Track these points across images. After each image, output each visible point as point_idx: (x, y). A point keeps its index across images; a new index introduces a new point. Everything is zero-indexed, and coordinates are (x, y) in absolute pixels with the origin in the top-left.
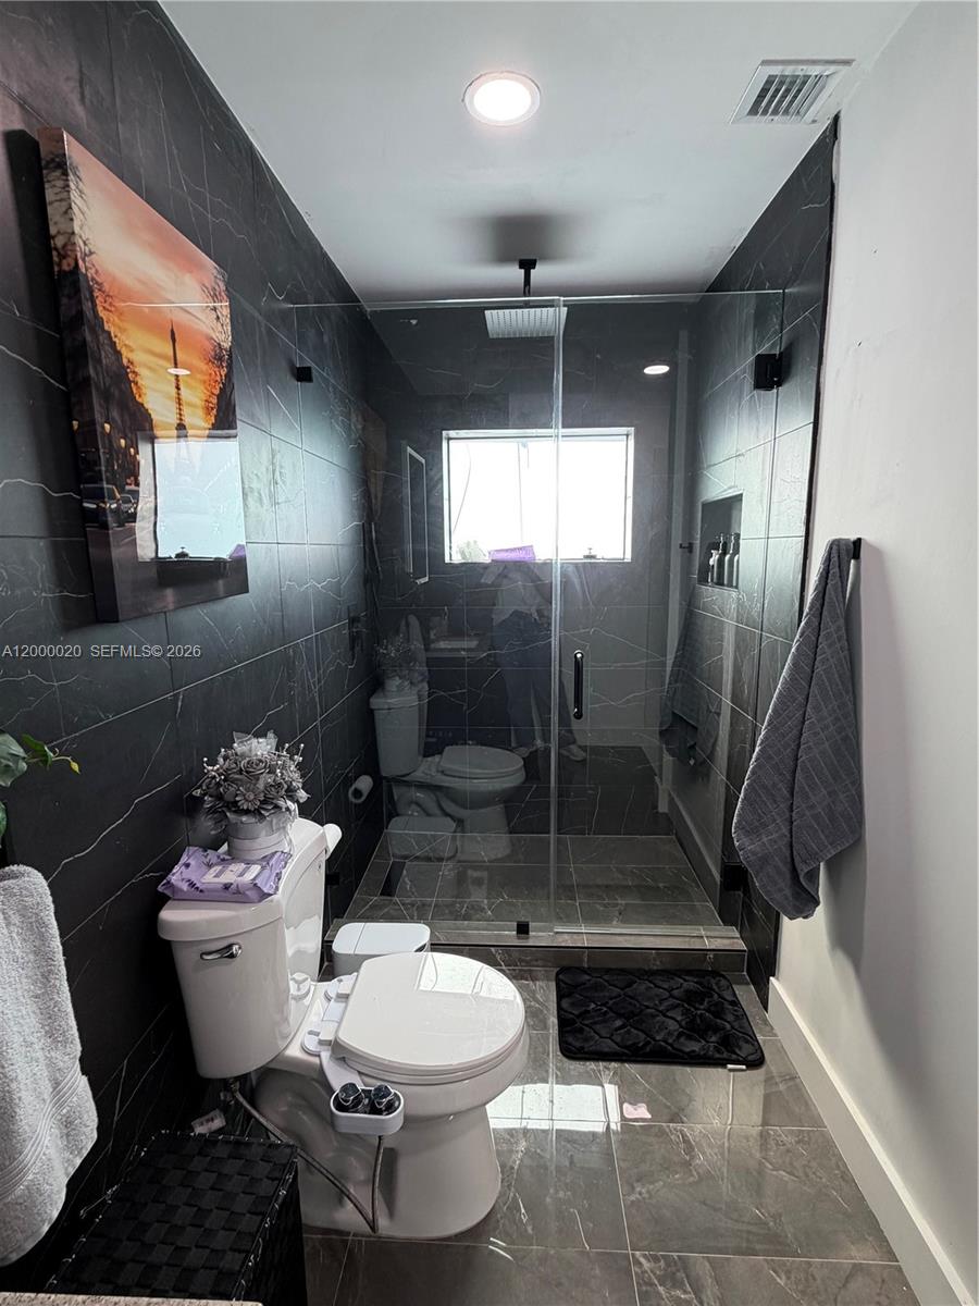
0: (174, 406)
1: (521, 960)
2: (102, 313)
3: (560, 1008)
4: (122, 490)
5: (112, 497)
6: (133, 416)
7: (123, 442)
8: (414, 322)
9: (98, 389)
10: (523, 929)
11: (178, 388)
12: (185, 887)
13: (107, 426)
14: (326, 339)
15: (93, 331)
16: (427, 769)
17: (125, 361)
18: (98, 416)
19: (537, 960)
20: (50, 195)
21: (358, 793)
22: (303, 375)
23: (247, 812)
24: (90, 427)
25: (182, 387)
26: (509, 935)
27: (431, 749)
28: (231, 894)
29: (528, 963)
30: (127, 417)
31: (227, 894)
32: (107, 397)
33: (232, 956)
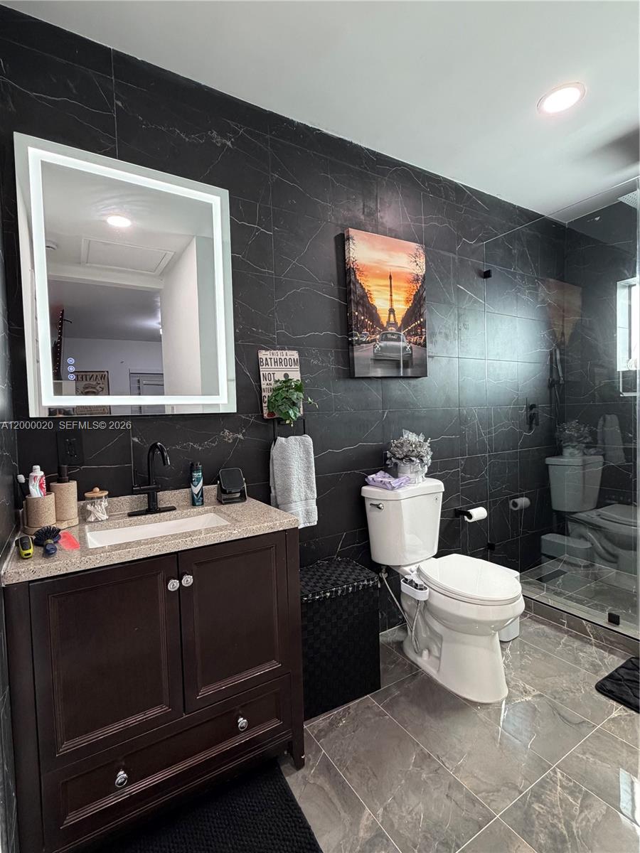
0: (389, 303)
1: (606, 639)
2: (358, 277)
3: (616, 671)
4: (360, 333)
5: (356, 336)
6: (368, 308)
7: (362, 318)
8: (597, 219)
9: (354, 301)
10: (614, 619)
11: (391, 295)
12: (371, 479)
13: (357, 313)
14: (515, 251)
15: (354, 284)
16: (593, 516)
17: (366, 291)
18: (353, 310)
19: (619, 644)
20: (346, 248)
21: (515, 505)
22: (487, 275)
23: (398, 459)
24: (351, 313)
25: (393, 294)
26: (603, 620)
27: (600, 505)
28: (383, 485)
29: (611, 643)
30: (365, 310)
31: (381, 485)
32: (357, 304)
33: (380, 508)
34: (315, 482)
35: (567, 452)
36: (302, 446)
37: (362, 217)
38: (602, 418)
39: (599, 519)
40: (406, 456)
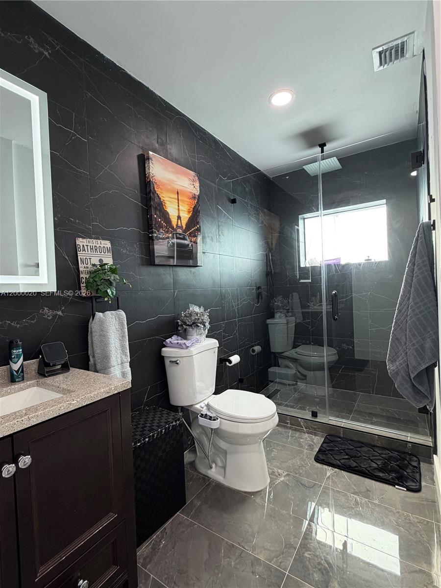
0: (177, 211)
1: (312, 427)
2: (156, 189)
3: (321, 446)
4: (158, 231)
5: (156, 233)
6: (163, 213)
7: (160, 220)
8: (288, 177)
9: (153, 207)
10: (314, 414)
11: (178, 206)
12: (169, 342)
13: (155, 216)
14: (247, 189)
15: (153, 194)
16: (292, 353)
17: (162, 200)
18: (153, 214)
19: (319, 429)
20: (146, 165)
21: (253, 351)
22: (233, 201)
23: (188, 325)
24: (151, 216)
25: (180, 206)
26: (309, 416)
27: (295, 346)
28: (180, 346)
29: (315, 429)
30: (161, 214)
31: (178, 346)
32: (156, 209)
33: (177, 363)
34: (128, 348)
35: (277, 315)
36: (117, 319)
37: (157, 145)
38: (291, 295)
39: (296, 354)
40: (194, 323)
